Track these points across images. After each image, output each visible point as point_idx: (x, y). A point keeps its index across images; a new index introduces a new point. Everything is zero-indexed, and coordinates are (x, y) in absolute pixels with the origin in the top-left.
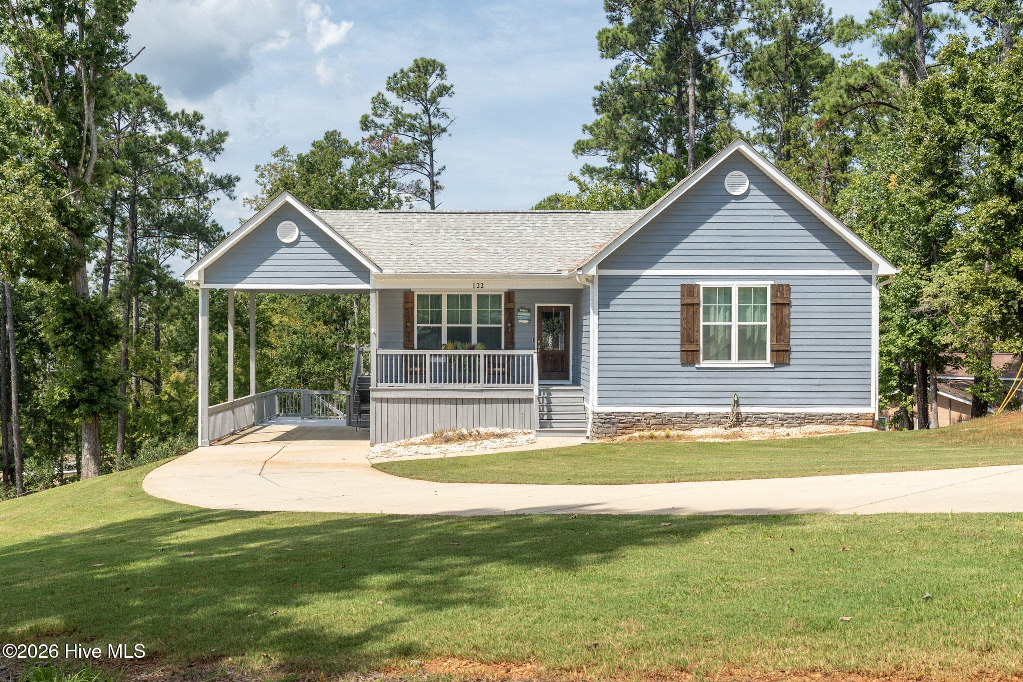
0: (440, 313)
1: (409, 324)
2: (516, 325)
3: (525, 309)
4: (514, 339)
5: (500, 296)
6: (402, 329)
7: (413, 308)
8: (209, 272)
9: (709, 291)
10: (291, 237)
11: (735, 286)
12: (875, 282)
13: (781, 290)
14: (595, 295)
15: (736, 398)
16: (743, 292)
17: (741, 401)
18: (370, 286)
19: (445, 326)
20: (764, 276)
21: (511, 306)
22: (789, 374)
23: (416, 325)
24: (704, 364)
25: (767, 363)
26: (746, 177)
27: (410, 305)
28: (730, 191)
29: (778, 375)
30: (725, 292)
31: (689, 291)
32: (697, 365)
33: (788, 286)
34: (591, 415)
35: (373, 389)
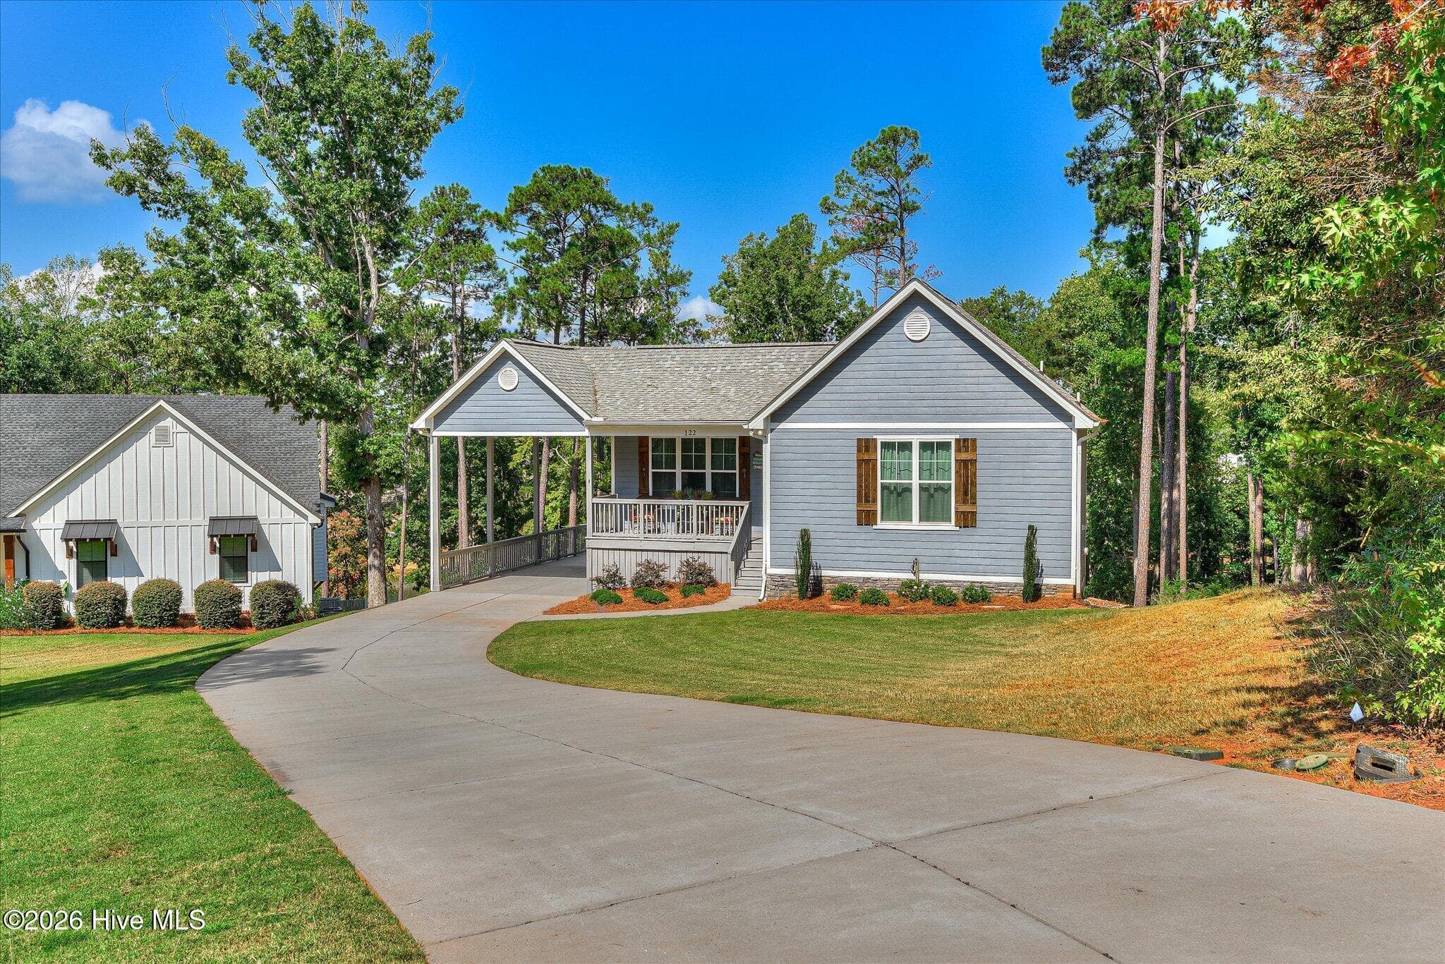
0: (674, 458)
1: (644, 471)
4: (749, 485)
5: (734, 440)
6: (637, 474)
7: (648, 453)
8: (440, 418)
9: (887, 446)
10: (512, 384)
11: (916, 440)
12: (1074, 435)
13: (966, 444)
14: (766, 448)
15: (916, 563)
16: (925, 446)
17: (922, 566)
18: (586, 433)
19: (679, 471)
20: (948, 430)
21: (745, 450)
22: (976, 538)
23: (651, 470)
24: (881, 525)
25: (951, 526)
26: (926, 319)
27: (644, 449)
28: (910, 336)
29: (963, 539)
30: (906, 446)
31: (865, 445)
32: (874, 527)
33: (974, 440)
34: (764, 577)
35: (589, 539)
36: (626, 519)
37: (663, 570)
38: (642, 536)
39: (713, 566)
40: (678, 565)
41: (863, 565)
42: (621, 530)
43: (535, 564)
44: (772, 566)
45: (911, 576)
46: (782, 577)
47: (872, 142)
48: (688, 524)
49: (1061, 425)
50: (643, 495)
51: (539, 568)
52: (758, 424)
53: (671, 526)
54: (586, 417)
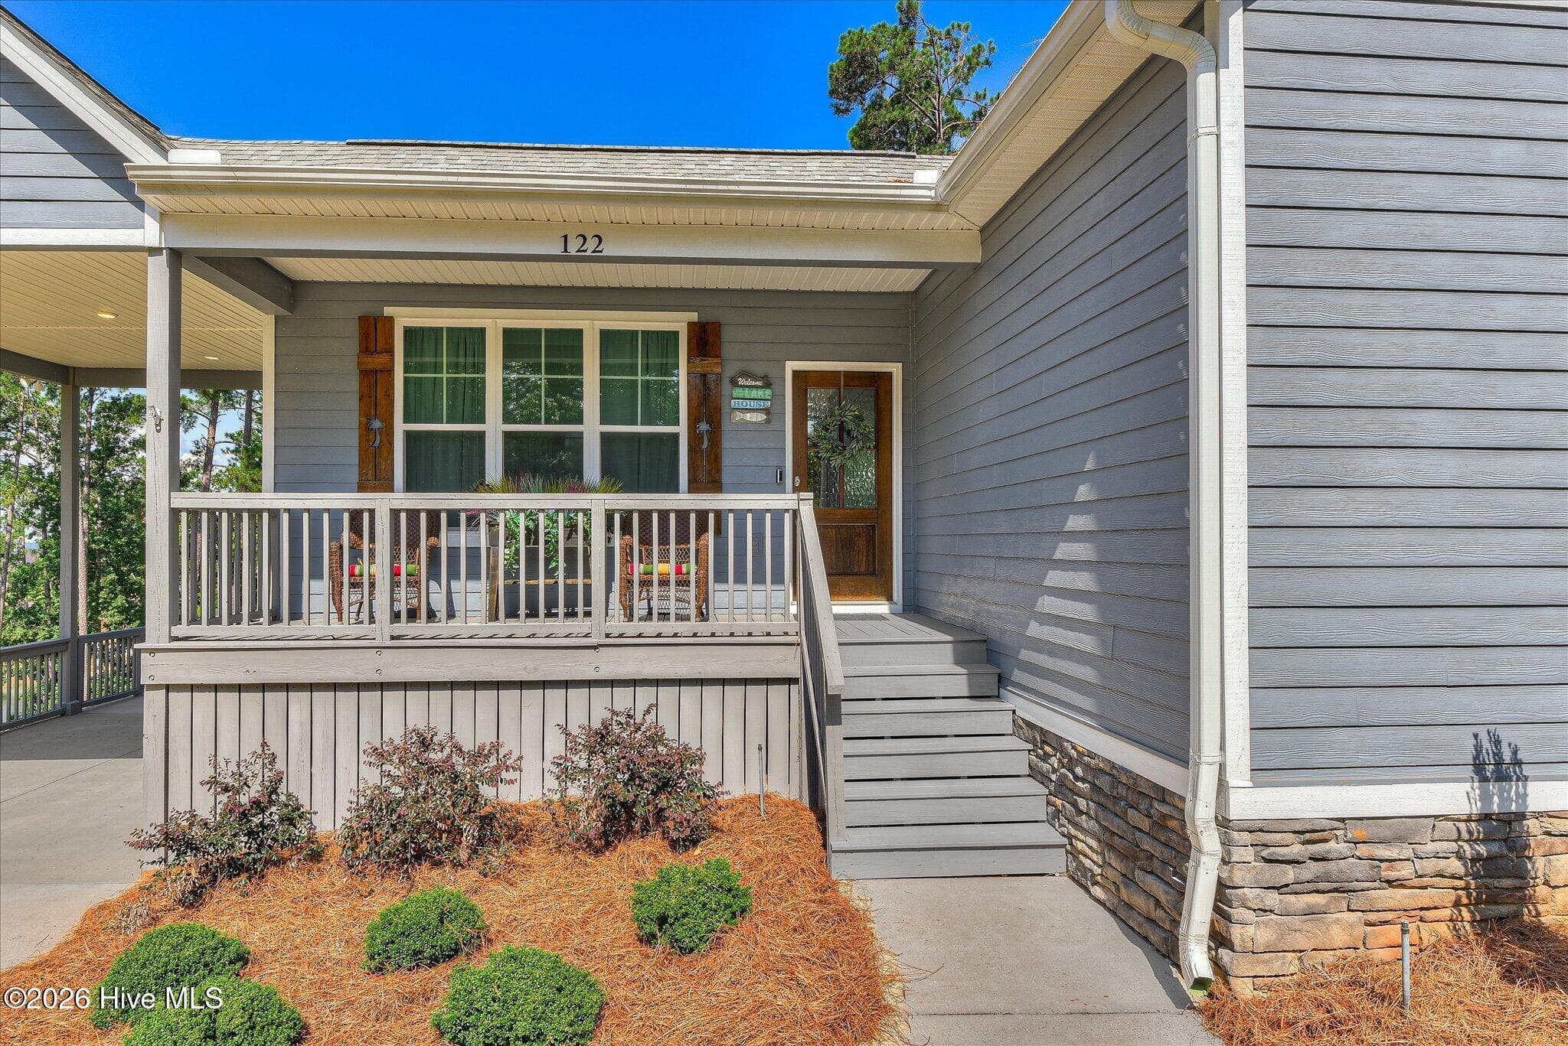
0: (479, 387)
1: (377, 424)
2: (726, 426)
3: (754, 378)
4: (719, 471)
5: (676, 333)
6: (354, 440)
7: (390, 371)
18: (150, 234)
19: (494, 426)
21: (709, 365)
23: (400, 427)
27: (379, 360)
34: (1209, 841)
35: (152, 651)
36: (316, 574)
37: (493, 780)
38: (383, 630)
39: (690, 739)
40: (556, 746)
42: (295, 615)
43: (62, 713)
44: (1263, 772)
46: (1311, 833)
48: (571, 590)
50: (375, 478)
51: (73, 726)
53: (473, 595)
54: (137, 151)
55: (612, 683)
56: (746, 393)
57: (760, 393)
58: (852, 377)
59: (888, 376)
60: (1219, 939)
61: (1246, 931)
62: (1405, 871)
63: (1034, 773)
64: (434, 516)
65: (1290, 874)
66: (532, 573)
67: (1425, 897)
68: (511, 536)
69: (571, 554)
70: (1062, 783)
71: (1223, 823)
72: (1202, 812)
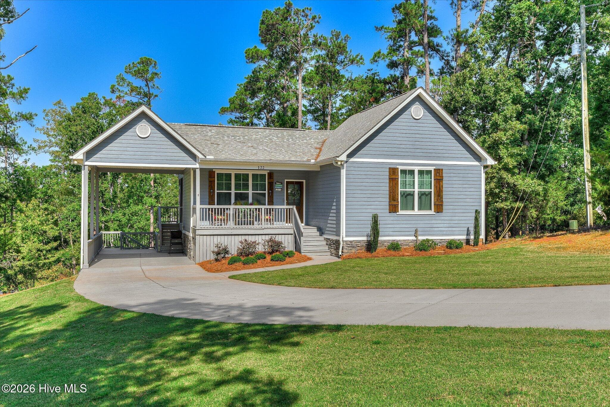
0: (230, 184)
1: (212, 191)
2: (274, 192)
3: (279, 183)
4: (273, 200)
5: (265, 175)
6: (208, 194)
7: (214, 181)
8: (89, 154)
9: (404, 172)
10: (145, 134)
11: (416, 169)
12: (482, 168)
13: (439, 172)
14: (343, 172)
15: (416, 231)
16: (421, 172)
17: (419, 233)
18: (197, 166)
19: (233, 191)
20: (430, 164)
21: (271, 180)
22: (442, 218)
23: (216, 191)
24: (401, 212)
25: (432, 212)
26: (421, 109)
27: (213, 179)
28: (414, 116)
29: (437, 218)
30: (412, 172)
31: (393, 171)
32: (397, 213)
33: (442, 170)
34: (341, 243)
35: (198, 230)
38: (232, 226)
39: (281, 241)
41: (391, 233)
44: (346, 236)
45: (414, 238)
46: (351, 242)
47: (135, 63)
49: (477, 163)
52: (343, 157)
54: (200, 156)
55: (265, 235)
56: (278, 185)
57: (280, 185)
58: (297, 183)
59: (303, 182)
60: (342, 252)
61: (345, 251)
62: (359, 245)
63: (327, 244)
64: (224, 209)
65: (349, 245)
66: (245, 218)
67: (361, 248)
68: (242, 212)
69: (250, 214)
70: (330, 245)
71: (343, 241)
72: (341, 240)
